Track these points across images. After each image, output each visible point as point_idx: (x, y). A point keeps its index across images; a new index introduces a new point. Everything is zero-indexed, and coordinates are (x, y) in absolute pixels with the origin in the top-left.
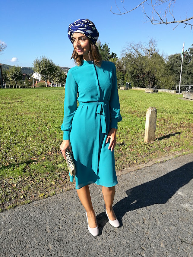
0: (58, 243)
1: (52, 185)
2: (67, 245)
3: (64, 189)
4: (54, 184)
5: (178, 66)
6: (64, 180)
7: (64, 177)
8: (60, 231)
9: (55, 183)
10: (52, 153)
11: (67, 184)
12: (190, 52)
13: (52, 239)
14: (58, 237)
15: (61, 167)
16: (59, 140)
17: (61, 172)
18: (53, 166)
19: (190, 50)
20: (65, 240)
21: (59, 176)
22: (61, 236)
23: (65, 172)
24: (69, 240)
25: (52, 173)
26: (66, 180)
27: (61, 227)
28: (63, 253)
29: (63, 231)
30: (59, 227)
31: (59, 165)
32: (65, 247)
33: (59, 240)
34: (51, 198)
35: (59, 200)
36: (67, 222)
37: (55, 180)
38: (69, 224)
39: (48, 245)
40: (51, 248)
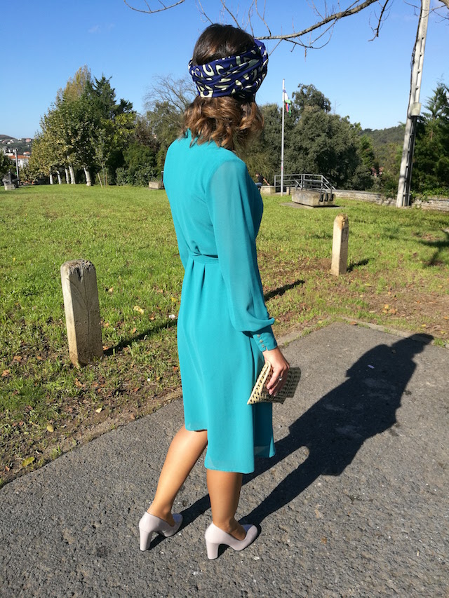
0: (101, 560)
1: (47, 434)
2: (123, 559)
3: (80, 438)
4: (52, 431)
6: (74, 417)
7: (71, 410)
8: (98, 535)
9: (55, 429)
11: (83, 427)
15: (58, 389)
16: (34, 323)
18: (38, 389)
20: (114, 549)
21: (59, 411)
24: (124, 547)
25: (38, 406)
27: (97, 526)
30: (93, 526)
31: (49, 385)
34: (53, 464)
38: (115, 515)
39: (77, 570)
40: (86, 575)
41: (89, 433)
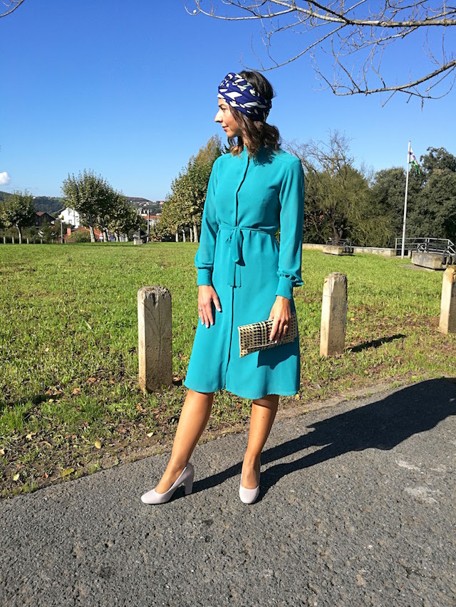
0: (102, 580)
1: (94, 449)
2: (124, 585)
3: (123, 458)
4: (99, 447)
5: (398, 194)
6: (125, 438)
7: (124, 431)
8: (108, 554)
9: (103, 446)
10: (98, 381)
11: (130, 448)
12: (424, 166)
13: (88, 573)
14: (101, 567)
15: (119, 410)
17: (117, 421)
18: (100, 408)
19: (423, 160)
20: (119, 572)
21: (112, 430)
22: (110, 565)
23: (126, 420)
24: (129, 572)
25: (94, 423)
26: (129, 438)
27: (110, 545)
28: (113, 603)
29: (116, 553)
30: (106, 545)
31: (112, 407)
32: (118, 590)
33: (105, 574)
34: (88, 478)
35: (110, 481)
36: (126, 533)
37: (101, 439)
38: (132, 537)
39: (75, 586)
40: (82, 593)
41: (134, 455)
